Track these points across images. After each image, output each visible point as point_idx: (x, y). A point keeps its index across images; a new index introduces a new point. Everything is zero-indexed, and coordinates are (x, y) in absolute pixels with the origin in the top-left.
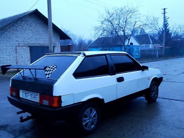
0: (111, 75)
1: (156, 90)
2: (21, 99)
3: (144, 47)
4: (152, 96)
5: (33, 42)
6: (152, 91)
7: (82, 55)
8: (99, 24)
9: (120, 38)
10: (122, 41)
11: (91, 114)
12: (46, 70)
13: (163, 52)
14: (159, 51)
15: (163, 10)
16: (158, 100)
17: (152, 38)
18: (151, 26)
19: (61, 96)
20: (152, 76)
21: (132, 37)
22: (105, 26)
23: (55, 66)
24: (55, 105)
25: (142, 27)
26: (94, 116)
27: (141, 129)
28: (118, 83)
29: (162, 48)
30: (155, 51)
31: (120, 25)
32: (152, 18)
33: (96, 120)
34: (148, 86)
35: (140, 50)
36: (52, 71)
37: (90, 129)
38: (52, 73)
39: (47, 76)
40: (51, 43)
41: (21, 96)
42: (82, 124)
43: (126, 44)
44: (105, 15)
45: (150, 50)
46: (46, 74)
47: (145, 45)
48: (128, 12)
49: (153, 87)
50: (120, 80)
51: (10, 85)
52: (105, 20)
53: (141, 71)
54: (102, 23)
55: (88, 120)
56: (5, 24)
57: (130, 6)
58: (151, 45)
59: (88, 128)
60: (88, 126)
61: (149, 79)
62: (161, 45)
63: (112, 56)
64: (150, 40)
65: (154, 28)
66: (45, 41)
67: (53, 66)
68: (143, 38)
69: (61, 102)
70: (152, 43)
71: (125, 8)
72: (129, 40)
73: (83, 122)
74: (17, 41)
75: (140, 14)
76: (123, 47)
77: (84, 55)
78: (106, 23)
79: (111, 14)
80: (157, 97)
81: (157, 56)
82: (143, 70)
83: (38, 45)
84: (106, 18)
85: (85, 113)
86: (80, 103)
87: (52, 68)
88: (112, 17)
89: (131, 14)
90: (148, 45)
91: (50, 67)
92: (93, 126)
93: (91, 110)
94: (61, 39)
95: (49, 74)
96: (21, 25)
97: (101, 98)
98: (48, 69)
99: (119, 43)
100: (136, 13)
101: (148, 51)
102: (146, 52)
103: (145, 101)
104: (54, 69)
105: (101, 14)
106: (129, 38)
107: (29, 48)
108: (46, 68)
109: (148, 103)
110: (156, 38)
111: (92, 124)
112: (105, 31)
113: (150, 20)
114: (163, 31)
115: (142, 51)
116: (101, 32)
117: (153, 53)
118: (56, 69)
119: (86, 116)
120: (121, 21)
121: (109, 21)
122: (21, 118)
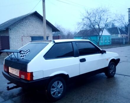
0: (75, 57)
1: (114, 68)
2: (10, 74)
3: (114, 36)
4: (111, 72)
5: (33, 34)
6: (111, 69)
7: (52, 42)
8: (81, 21)
9: (96, 30)
10: (97, 32)
11: (58, 85)
12: (21, 54)
13: (128, 40)
14: (125, 39)
15: (128, 9)
16: (115, 76)
17: (121, 30)
18: (119, 21)
19: (33, 72)
20: (110, 58)
21: (105, 30)
22: (85, 22)
23: (29, 51)
24: (29, 79)
25: (112, 22)
26: (61, 87)
27: (96, 98)
28: (80, 63)
29: (127, 37)
30: (122, 39)
31: (96, 21)
32: (120, 16)
33: (62, 90)
34: (107, 65)
35: (111, 38)
36: (26, 54)
37: (57, 97)
38: (25, 55)
39: (22, 58)
40: (45, 34)
41: (10, 72)
42: (50, 93)
43: (100, 34)
44: (85, 14)
45: (119, 39)
46: (21, 56)
47: (115, 35)
48: (102, 12)
49: (111, 66)
50: (83, 60)
51: (4, 64)
52: (85, 17)
53: (101, 54)
54: (83, 20)
55: (56, 90)
56: (14, 22)
57: (103, 7)
58: (119, 35)
59: (56, 96)
60: (55, 95)
61: (107, 60)
62: (127, 35)
63: (77, 43)
64: (119, 31)
65: (121, 22)
66: (42, 33)
67: (27, 51)
68: (113, 30)
69: (33, 76)
70: (120, 33)
71: (99, 8)
72: (102, 31)
73: (51, 92)
74: (23, 33)
75: (111, 13)
76: (98, 37)
77: (54, 42)
78: (86, 19)
79: (89, 14)
80: (115, 73)
81: (124, 43)
82: (102, 54)
83: (37, 36)
84: (86, 16)
85: (53, 85)
86: (49, 78)
87: (26, 52)
88: (90, 16)
89: (104, 12)
90: (117, 35)
91: (24, 51)
92: (59, 95)
93: (58, 83)
94: (53, 31)
95: (23, 56)
96: (25, 22)
97: (66, 74)
98: (22, 52)
99: (95, 34)
100: (107, 12)
101: (117, 39)
102: (116, 40)
103: (106, 76)
104: (27, 52)
105: (83, 14)
106: (102, 30)
107: (31, 38)
108: (20, 51)
109: (107, 78)
110: (124, 30)
111: (59, 93)
112: (85, 25)
113: (118, 17)
114: (128, 24)
115: (112, 39)
116: (82, 26)
117: (121, 41)
118: (29, 52)
119: (54, 87)
120: (96, 18)
121: (88, 18)
122: (8, 87)
